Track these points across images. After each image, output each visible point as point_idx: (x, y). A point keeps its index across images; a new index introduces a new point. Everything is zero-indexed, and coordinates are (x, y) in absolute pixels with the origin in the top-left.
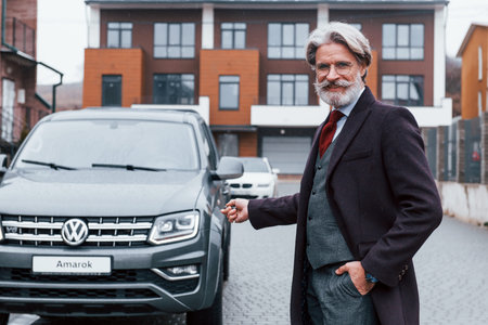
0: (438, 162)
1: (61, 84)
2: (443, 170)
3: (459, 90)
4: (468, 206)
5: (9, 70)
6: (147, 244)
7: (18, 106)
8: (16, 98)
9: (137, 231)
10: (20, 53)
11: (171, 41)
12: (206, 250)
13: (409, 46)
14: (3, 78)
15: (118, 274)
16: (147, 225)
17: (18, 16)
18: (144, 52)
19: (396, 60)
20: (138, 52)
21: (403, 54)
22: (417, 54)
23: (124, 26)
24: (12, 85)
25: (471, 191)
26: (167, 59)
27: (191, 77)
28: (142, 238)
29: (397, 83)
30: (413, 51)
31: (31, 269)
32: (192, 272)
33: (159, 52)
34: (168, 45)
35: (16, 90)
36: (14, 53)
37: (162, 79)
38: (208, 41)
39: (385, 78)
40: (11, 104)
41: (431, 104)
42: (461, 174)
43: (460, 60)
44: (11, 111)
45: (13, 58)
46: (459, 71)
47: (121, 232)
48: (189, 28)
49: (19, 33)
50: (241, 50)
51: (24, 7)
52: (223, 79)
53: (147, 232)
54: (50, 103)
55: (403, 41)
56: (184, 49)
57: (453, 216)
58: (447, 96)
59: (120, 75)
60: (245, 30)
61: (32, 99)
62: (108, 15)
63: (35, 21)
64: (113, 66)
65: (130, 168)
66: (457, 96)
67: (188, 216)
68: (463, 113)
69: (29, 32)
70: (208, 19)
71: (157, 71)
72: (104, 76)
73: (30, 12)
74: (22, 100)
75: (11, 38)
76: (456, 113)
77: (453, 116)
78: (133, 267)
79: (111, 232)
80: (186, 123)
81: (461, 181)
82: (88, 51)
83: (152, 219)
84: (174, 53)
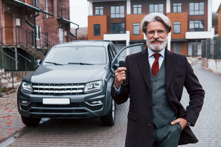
0: (206, 52)
1: (78, 28)
2: (208, 55)
3: (217, 24)
4: (217, 68)
5: (61, 25)
6: (83, 93)
7: (64, 37)
8: (64, 34)
9: (79, 89)
10: (64, 19)
11: (117, 12)
12: (105, 95)
13: (199, 10)
14: (59, 28)
15: (72, 104)
16: (83, 86)
17: (63, 7)
18: (107, 16)
19: (194, 15)
20: (105, 16)
21: (197, 13)
22: (202, 13)
23: (101, 8)
24: (62, 30)
25: (217, 62)
26: (115, 18)
27: (124, 24)
28: (81, 91)
29: (195, 23)
30: (200, 12)
31: (42, 103)
32: (100, 103)
33: (113, 16)
34: (115, 14)
35: (64, 31)
36: (62, 19)
37: (114, 25)
38: (129, 12)
39: (190, 22)
40: (62, 36)
41: (207, 30)
42: (214, 56)
43: (218, 14)
44: (62, 38)
45: (62, 21)
46: (217, 18)
47: (73, 89)
48: (122, 8)
49: (63, 12)
50: (140, 14)
51: (65, 3)
52: (134, 24)
53: (83, 89)
54: (75, 35)
55: (197, 8)
56: (121, 15)
57: (212, 71)
58: (213, 27)
59: (100, 25)
60: (141, 7)
61: (69, 34)
62: (95, 5)
63: (69, 8)
64: (97, 21)
65: (81, 64)
66: (216, 27)
67: (98, 82)
68: (219, 33)
69: (67, 12)
70: (129, 4)
71: (112, 22)
72: (94, 25)
73: (67, 5)
74: (66, 34)
75: (61, 14)
76: (216, 33)
77: (215, 34)
78: (78, 102)
79: (70, 89)
80: (103, 46)
81: (214, 59)
82: (89, 17)
83: (84, 84)
84: (118, 16)
